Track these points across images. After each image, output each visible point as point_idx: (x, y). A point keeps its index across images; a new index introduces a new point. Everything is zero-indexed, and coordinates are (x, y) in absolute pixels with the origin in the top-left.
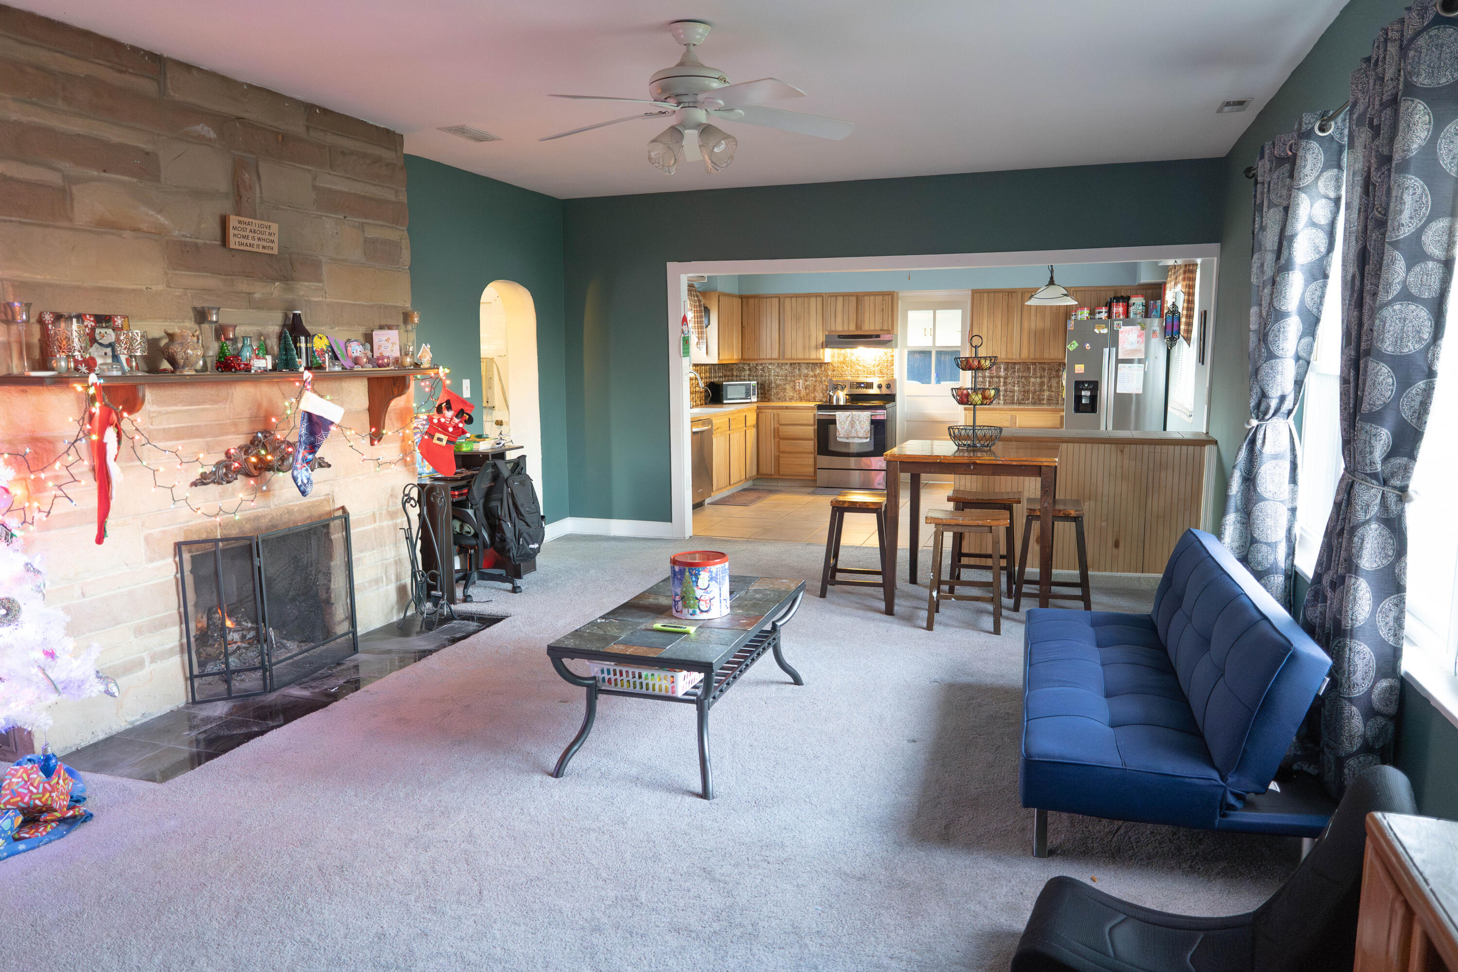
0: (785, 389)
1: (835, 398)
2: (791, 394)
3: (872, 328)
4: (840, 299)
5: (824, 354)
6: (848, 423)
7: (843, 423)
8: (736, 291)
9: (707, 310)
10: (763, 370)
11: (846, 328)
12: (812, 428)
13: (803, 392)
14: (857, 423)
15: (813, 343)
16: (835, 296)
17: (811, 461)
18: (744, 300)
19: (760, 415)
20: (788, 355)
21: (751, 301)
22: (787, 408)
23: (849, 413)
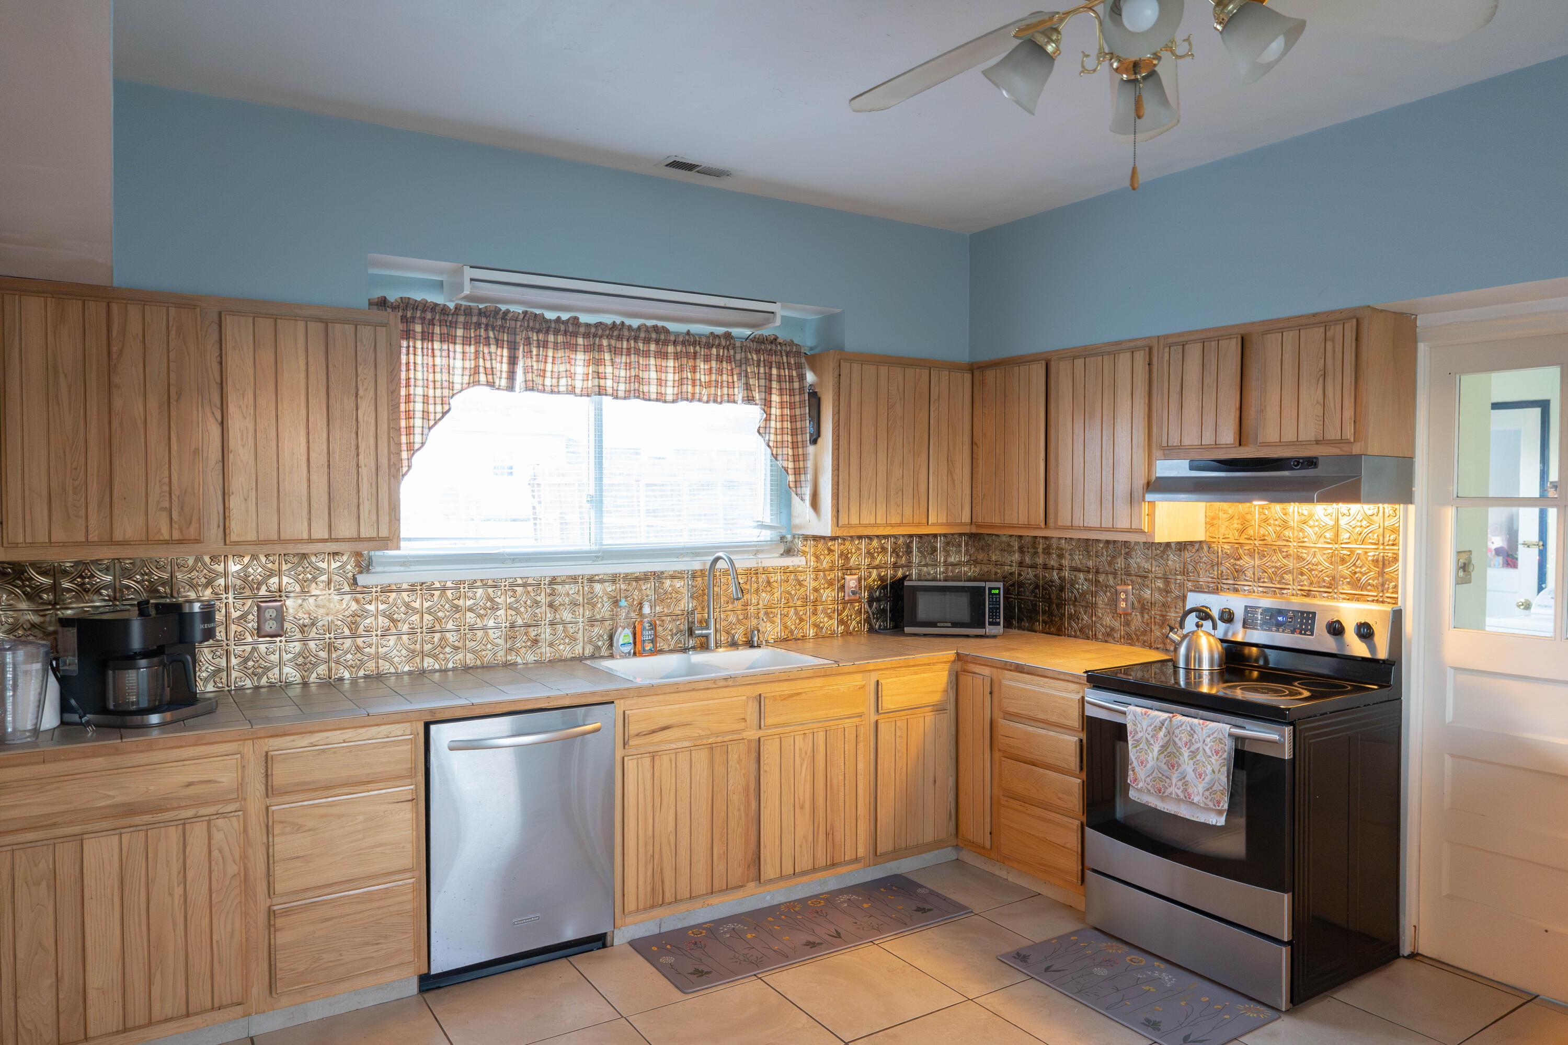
0: (1094, 606)
1: (1182, 650)
2: (1108, 620)
3: (1289, 436)
4: (1194, 351)
5: (1151, 515)
6: (1156, 748)
7: (1143, 745)
8: (964, 356)
9: (815, 398)
10: (1047, 551)
11: (1208, 439)
12: (1074, 739)
13: (1137, 620)
14: (1186, 753)
15: (1122, 487)
16: (1180, 343)
17: (1073, 841)
18: (977, 373)
19: (963, 679)
20: (1064, 518)
21: (990, 374)
22: (1020, 669)
23: (1165, 715)
